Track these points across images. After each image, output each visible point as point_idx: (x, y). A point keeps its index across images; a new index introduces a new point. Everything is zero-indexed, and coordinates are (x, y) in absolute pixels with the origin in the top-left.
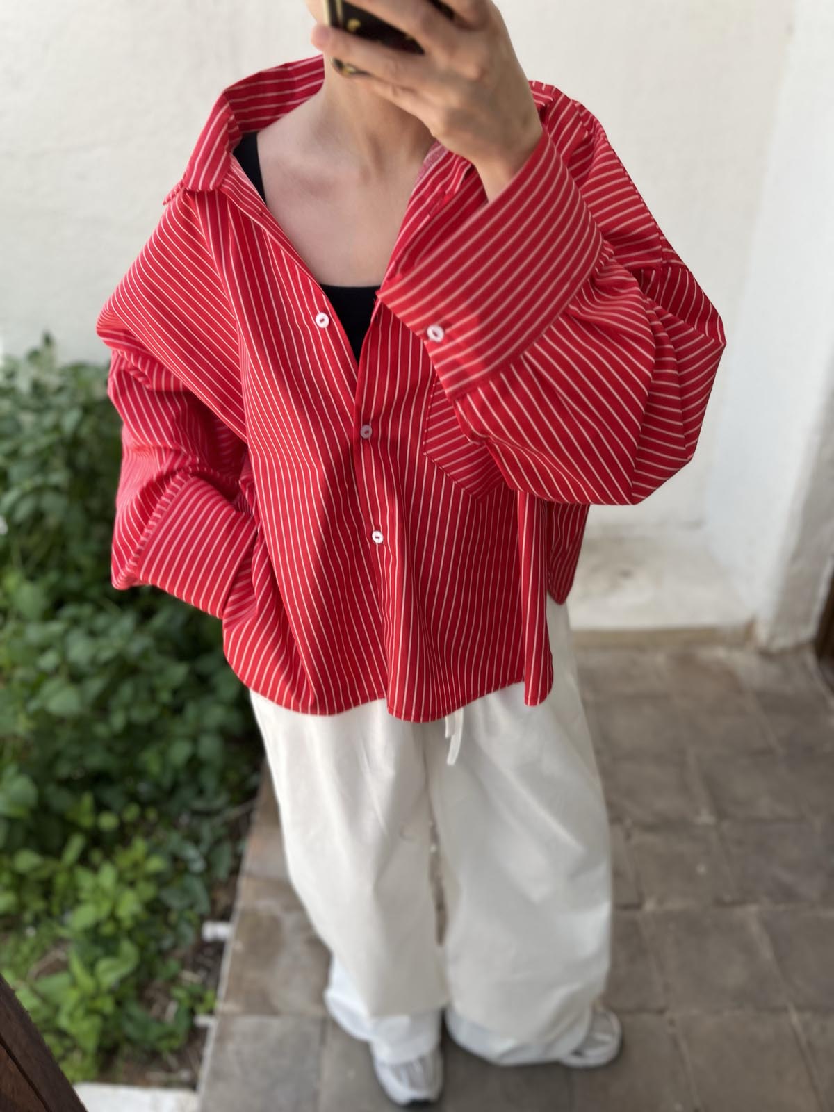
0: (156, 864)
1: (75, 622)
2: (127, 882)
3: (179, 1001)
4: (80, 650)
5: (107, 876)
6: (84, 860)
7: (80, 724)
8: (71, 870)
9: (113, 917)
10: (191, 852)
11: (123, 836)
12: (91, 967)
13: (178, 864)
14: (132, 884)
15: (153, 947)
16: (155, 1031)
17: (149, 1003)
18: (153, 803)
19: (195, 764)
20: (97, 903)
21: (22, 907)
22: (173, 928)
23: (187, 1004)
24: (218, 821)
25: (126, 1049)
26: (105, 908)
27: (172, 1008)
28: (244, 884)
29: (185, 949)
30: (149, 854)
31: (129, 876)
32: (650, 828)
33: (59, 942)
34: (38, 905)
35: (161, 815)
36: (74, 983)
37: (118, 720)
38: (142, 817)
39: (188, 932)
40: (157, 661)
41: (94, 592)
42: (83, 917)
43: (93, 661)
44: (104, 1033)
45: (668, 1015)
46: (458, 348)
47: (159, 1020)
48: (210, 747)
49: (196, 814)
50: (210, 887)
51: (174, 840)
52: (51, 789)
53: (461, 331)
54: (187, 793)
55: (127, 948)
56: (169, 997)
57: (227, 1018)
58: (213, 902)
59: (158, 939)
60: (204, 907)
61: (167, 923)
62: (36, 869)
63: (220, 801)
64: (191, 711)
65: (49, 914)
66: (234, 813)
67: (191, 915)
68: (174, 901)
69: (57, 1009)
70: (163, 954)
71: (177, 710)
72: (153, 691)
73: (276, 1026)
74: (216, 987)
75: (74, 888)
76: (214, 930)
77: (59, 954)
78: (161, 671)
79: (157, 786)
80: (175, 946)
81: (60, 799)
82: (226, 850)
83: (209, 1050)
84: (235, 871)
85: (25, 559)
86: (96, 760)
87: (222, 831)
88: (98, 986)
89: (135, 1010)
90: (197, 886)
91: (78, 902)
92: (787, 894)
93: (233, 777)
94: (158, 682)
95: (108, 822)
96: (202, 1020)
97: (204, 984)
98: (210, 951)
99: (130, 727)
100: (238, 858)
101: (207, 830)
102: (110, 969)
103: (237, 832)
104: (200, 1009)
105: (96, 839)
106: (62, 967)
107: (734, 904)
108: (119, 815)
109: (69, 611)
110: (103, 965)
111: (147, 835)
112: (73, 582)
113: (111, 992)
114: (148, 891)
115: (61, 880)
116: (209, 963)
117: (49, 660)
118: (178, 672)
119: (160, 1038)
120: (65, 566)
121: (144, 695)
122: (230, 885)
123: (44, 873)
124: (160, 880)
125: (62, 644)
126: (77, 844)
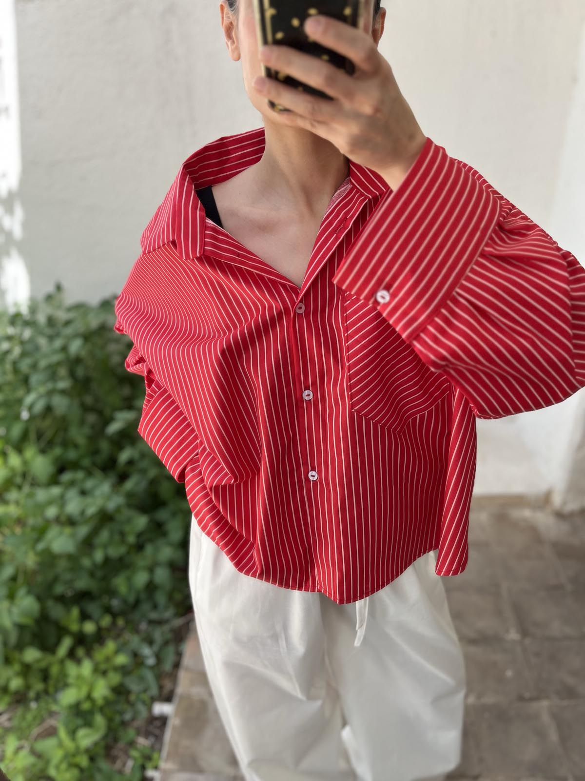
0: (122, 659)
1: (72, 483)
2: (100, 671)
3: (135, 759)
4: (73, 505)
5: (87, 668)
6: (71, 654)
7: (70, 557)
8: (62, 662)
9: (89, 697)
10: (146, 651)
11: (100, 638)
12: (73, 733)
13: (137, 658)
14: (104, 673)
15: (118, 719)
17: (114, 759)
18: (123, 613)
19: (151, 587)
20: (79, 687)
21: (28, 687)
22: (132, 705)
23: (140, 761)
24: (166, 628)
26: (84, 691)
27: (130, 764)
28: (183, 676)
29: (140, 722)
30: (117, 652)
31: (103, 666)
32: (474, 642)
33: (52, 714)
34: (39, 686)
35: (127, 622)
36: (61, 745)
37: (99, 556)
38: (114, 623)
39: (142, 710)
40: (127, 513)
41: (86, 462)
42: (69, 697)
43: (83, 513)
47: (120, 772)
48: (162, 575)
49: (152, 622)
50: (159, 677)
51: (134, 641)
52: (50, 604)
54: (146, 607)
55: (100, 720)
56: (128, 756)
57: (167, 773)
58: (161, 688)
59: (121, 713)
60: (154, 691)
61: (128, 702)
62: (38, 661)
63: (168, 613)
64: (149, 549)
65: (46, 692)
66: (178, 622)
67: (145, 697)
68: (134, 686)
69: (48, 762)
70: (124, 724)
71: (139, 547)
72: (122, 534)
73: (201, 780)
74: (160, 750)
75: (63, 675)
76: (161, 708)
77: (52, 722)
78: (129, 521)
79: (125, 602)
80: (133, 719)
81: (56, 611)
82: (171, 650)
84: (177, 665)
85: (39, 437)
86: (83, 583)
87: (169, 636)
88: (77, 748)
89: (104, 764)
90: (150, 676)
91: (66, 685)
92: (570, 693)
93: (178, 597)
94: (127, 528)
95: (89, 628)
96: (150, 773)
97: (152, 747)
98: (158, 723)
99: (107, 560)
100: (179, 655)
101: (158, 635)
102: (86, 736)
103: (179, 637)
104: (149, 765)
105: (81, 640)
106: (52, 732)
107: (532, 699)
108: (97, 623)
109: (66, 477)
110: (81, 733)
111: (117, 637)
112: (72, 455)
113: (87, 751)
114: (115, 678)
115: (55, 670)
116: (157, 732)
117: (52, 512)
118: (141, 522)
120: (66, 444)
121: (117, 538)
122: (173, 675)
123: (43, 664)
124: (124, 671)
125: (61, 501)
126: (67, 643)
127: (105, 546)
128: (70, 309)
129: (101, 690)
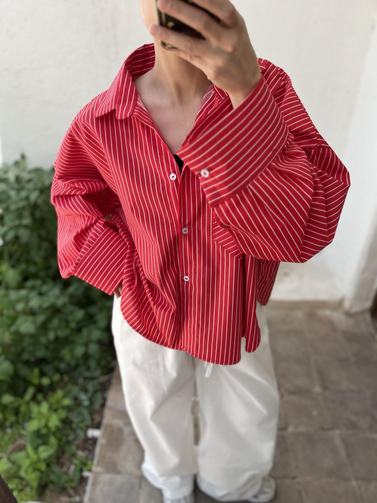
0: (67, 402)
1: (33, 288)
2: (53, 409)
3: (76, 465)
4: (35, 303)
5: (44, 407)
6: (34, 398)
7: (32, 336)
8: (28, 403)
9: (46, 426)
10: (83, 397)
11: (52, 388)
12: (36, 449)
13: (77, 401)
14: (56, 410)
15: (64, 439)
16: (64, 478)
17: (61, 465)
18: (67, 372)
19: (86, 356)
20: (39, 420)
21: (5, 419)
22: (74, 430)
23: (79, 466)
24: (96, 382)
25: (51, 487)
26: (43, 422)
27: (72, 468)
28: (107, 413)
29: (79, 441)
30: (64, 397)
31: (55, 406)
32: (292, 393)
33: (21, 436)
34: (12, 418)
35: (71, 378)
36: (28, 456)
37: (51, 336)
38: (62, 379)
39: (81, 434)
40: (70, 308)
41: (42, 274)
42: (33, 426)
43: (40, 307)
44: (40, 479)
45: (297, 480)
46: (216, 181)
47: (66, 473)
48: (93, 348)
49: (86, 379)
50: (92, 413)
51: (75, 390)
52: (20, 366)
53: (218, 173)
54: (82, 369)
55: (53, 440)
56: (71, 463)
57: (97, 475)
58: (93, 420)
59: (67, 436)
60: (88, 422)
61: (71, 428)
62: (12, 403)
63: (97, 373)
64: (85, 332)
65: (17, 422)
66: (103, 379)
67: (82, 425)
68: (75, 419)
69: (19, 467)
70: (69, 443)
71: (79, 330)
72: (67, 322)
73: (119, 479)
74: (92, 459)
75: (29, 412)
76: (93, 433)
77: (21, 442)
78: (72, 313)
79: (68, 365)
80: (75, 439)
81: (24, 371)
82: (99, 396)
83: (88, 488)
84: (103, 406)
85: (11, 257)
86: (41, 353)
87: (98, 387)
88: (39, 458)
89: (56, 469)
90: (86, 413)
91: (30, 418)
92: (353, 426)
93: (103, 363)
94: (70, 318)
95: (46, 381)
96: (86, 474)
97: (87, 458)
98: (91, 442)
99: (57, 339)
100: (105, 400)
101: (91, 386)
102: (44, 451)
103: (104, 388)
104: (85, 469)
105: (40, 389)
106: (22, 448)
107: (329, 429)
108: (51, 378)
109: (30, 283)
110: (42, 449)
111: (63, 387)
112: (32, 269)
113: (45, 460)
114: (63, 414)
115: (23, 409)
116: (90, 447)
117: (20, 306)
118: (80, 314)
119: (67, 482)
120: (29, 262)
121: (64, 324)
122: (101, 412)
123: (15, 405)
124: (69, 409)
125: (27, 300)
126: (31, 391)
127: (56, 329)
128: (31, 172)
129: (54, 422)
